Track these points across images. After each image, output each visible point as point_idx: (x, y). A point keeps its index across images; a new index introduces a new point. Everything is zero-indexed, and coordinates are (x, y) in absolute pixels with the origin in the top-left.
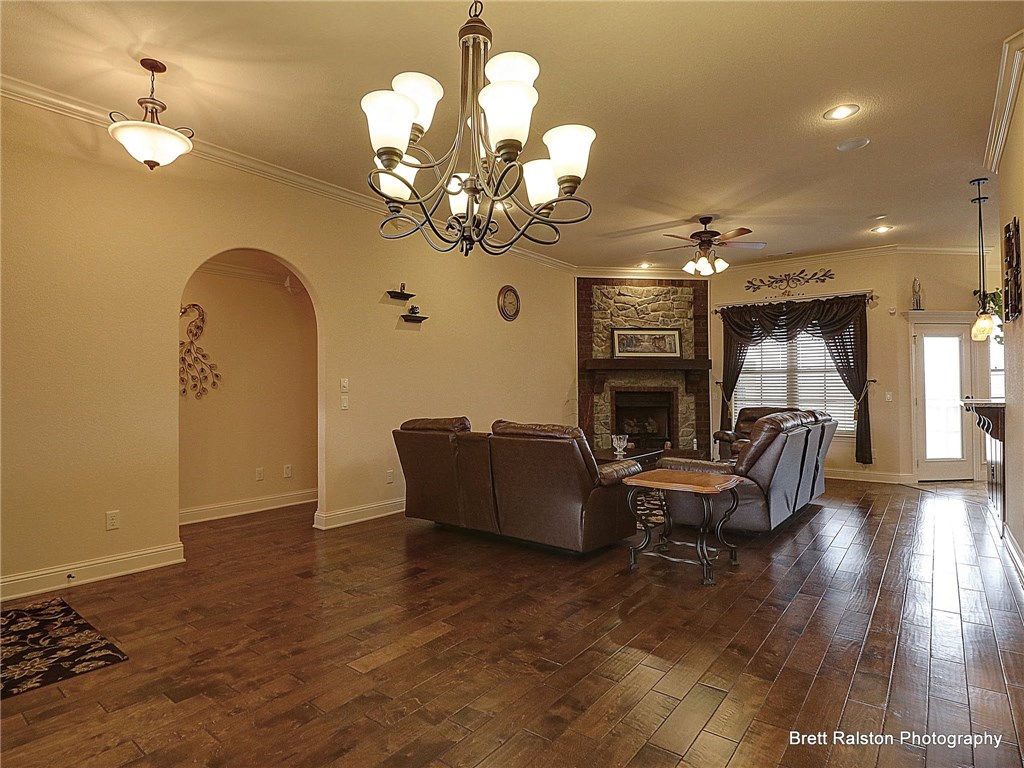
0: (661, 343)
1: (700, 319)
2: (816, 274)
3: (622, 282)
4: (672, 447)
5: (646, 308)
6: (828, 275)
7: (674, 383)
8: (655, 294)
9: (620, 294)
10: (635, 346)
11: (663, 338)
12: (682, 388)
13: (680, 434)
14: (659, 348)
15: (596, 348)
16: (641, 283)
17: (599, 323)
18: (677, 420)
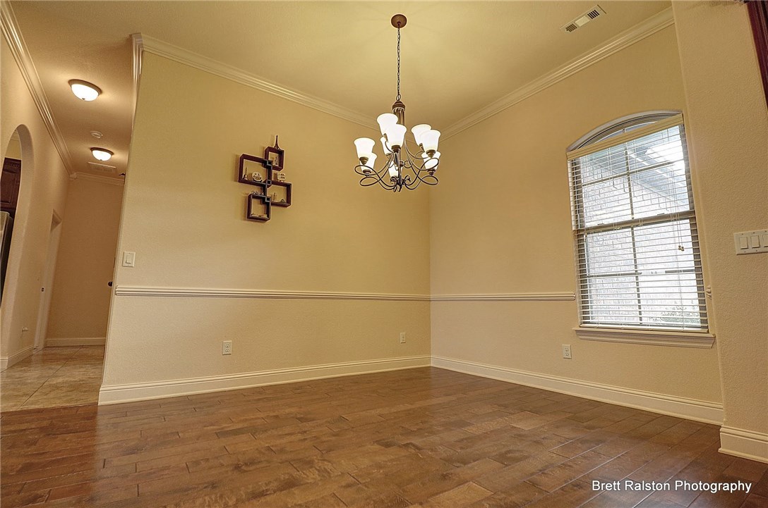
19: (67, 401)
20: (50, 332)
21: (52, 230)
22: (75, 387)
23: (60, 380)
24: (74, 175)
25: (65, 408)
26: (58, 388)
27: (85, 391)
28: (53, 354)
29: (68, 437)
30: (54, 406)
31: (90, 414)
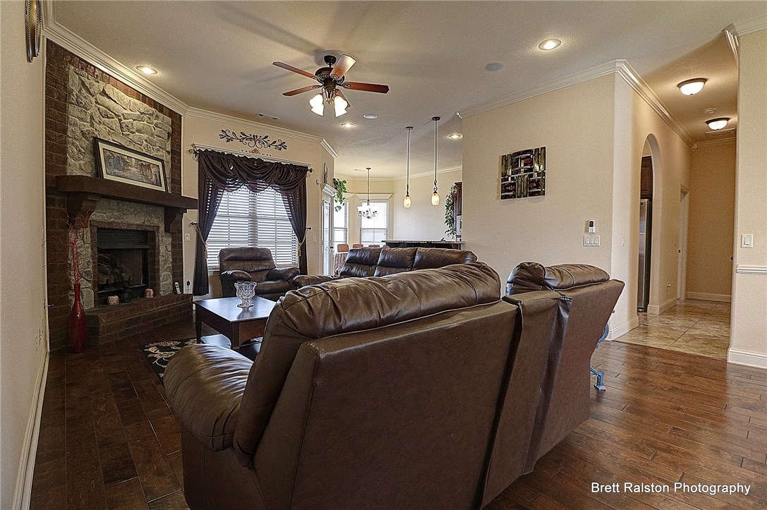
0: (148, 172)
1: (176, 153)
2: (275, 142)
3: (106, 78)
4: (154, 295)
5: (132, 124)
6: (282, 146)
7: (156, 221)
8: (142, 110)
9: (104, 93)
10: (123, 170)
11: (148, 166)
12: (162, 228)
13: (161, 278)
14: (146, 176)
15: (70, 160)
16: (127, 90)
17: (75, 125)
18: (159, 264)
19: (702, 352)
20: (689, 286)
21: (681, 200)
22: (710, 341)
23: (698, 332)
24: (695, 146)
25: (700, 357)
26: (695, 339)
27: (717, 347)
28: (691, 306)
29: (701, 379)
30: (692, 353)
31: (720, 368)
